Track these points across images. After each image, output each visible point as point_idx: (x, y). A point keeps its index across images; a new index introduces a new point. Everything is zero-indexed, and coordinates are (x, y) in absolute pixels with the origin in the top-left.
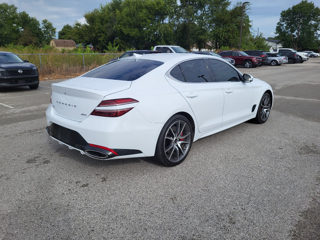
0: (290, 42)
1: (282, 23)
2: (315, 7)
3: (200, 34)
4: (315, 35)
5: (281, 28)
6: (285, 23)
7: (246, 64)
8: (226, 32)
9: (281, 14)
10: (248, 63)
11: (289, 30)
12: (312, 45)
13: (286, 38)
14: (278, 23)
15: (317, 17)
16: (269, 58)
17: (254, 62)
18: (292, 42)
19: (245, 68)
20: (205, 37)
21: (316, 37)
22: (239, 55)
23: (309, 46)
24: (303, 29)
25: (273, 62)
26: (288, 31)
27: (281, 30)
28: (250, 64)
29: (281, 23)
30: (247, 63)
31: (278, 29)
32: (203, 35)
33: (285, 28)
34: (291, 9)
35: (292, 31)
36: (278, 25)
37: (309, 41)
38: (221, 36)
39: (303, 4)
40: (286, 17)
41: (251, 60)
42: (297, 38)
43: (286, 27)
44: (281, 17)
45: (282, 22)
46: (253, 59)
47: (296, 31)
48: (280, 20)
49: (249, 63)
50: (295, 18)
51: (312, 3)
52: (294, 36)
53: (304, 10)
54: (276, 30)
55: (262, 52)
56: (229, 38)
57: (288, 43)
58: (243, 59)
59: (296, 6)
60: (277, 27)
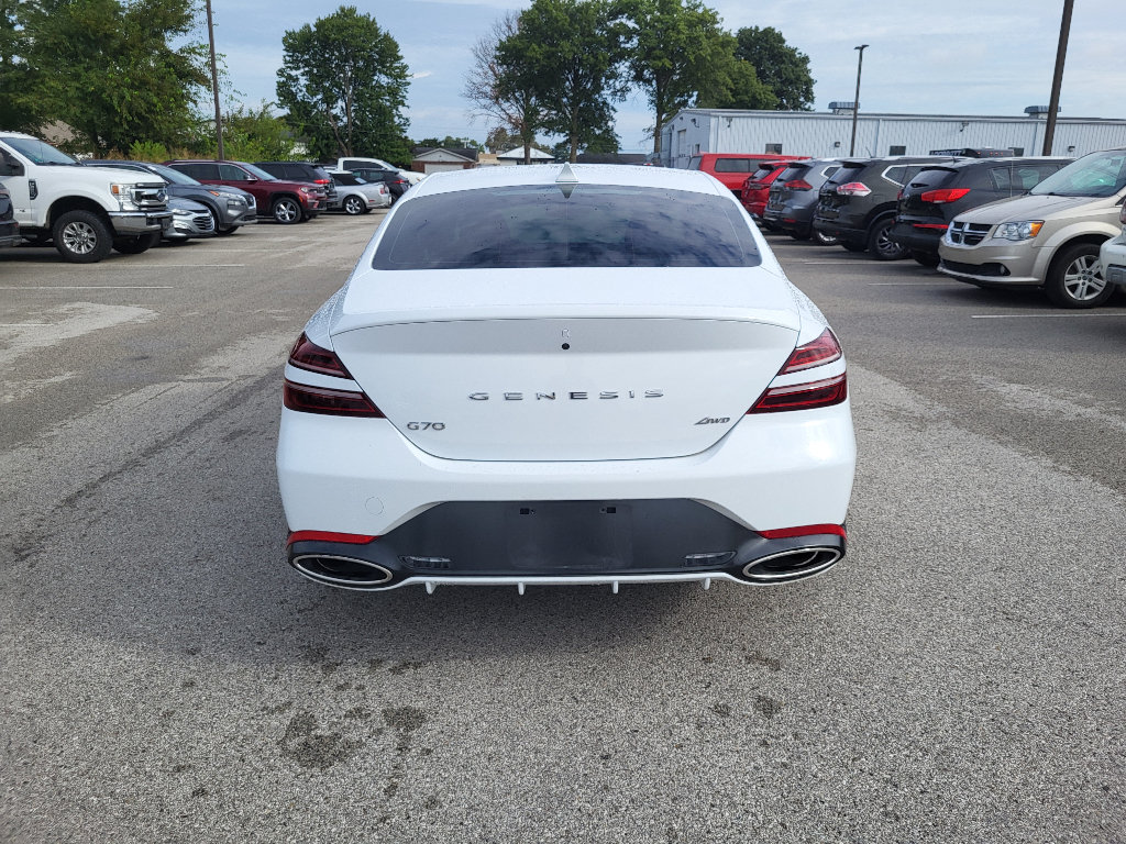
0: (328, 138)
1: (294, 73)
2: (382, 33)
3: (12, 86)
4: (396, 119)
5: (294, 89)
6: (303, 75)
7: (279, 209)
8: (132, 86)
9: (284, 40)
10: (285, 205)
11: (319, 97)
12: (395, 150)
13: (313, 123)
14: (280, 70)
15: (391, 66)
16: (337, 189)
17: (305, 201)
18: (335, 138)
19: (279, 223)
20: (40, 102)
21: (399, 125)
22: (245, 178)
23: (387, 151)
24: (359, 97)
25: (350, 203)
26: (315, 100)
27: (294, 95)
28: (291, 209)
29: (288, 71)
30: (282, 206)
31: (285, 92)
32: (27, 90)
33: (304, 89)
34: (314, 29)
35: (330, 100)
36: (283, 79)
37: (385, 136)
38: (115, 103)
39: (345, 15)
40: (303, 53)
41: (295, 197)
42: (346, 126)
43: (306, 86)
44: (285, 53)
45: (291, 69)
46: (299, 192)
47: (341, 103)
48: (286, 62)
49: (289, 205)
50: (329, 59)
51: (371, 19)
52: (336, 118)
53: (353, 36)
54: (278, 94)
55: (316, 167)
56: (150, 111)
57: (325, 141)
58: (266, 192)
59: (327, 20)
60: (281, 86)
